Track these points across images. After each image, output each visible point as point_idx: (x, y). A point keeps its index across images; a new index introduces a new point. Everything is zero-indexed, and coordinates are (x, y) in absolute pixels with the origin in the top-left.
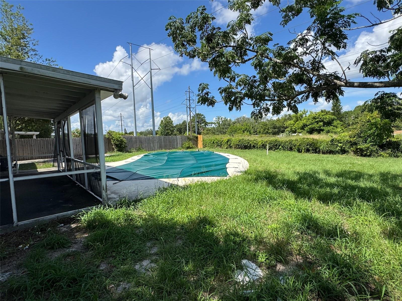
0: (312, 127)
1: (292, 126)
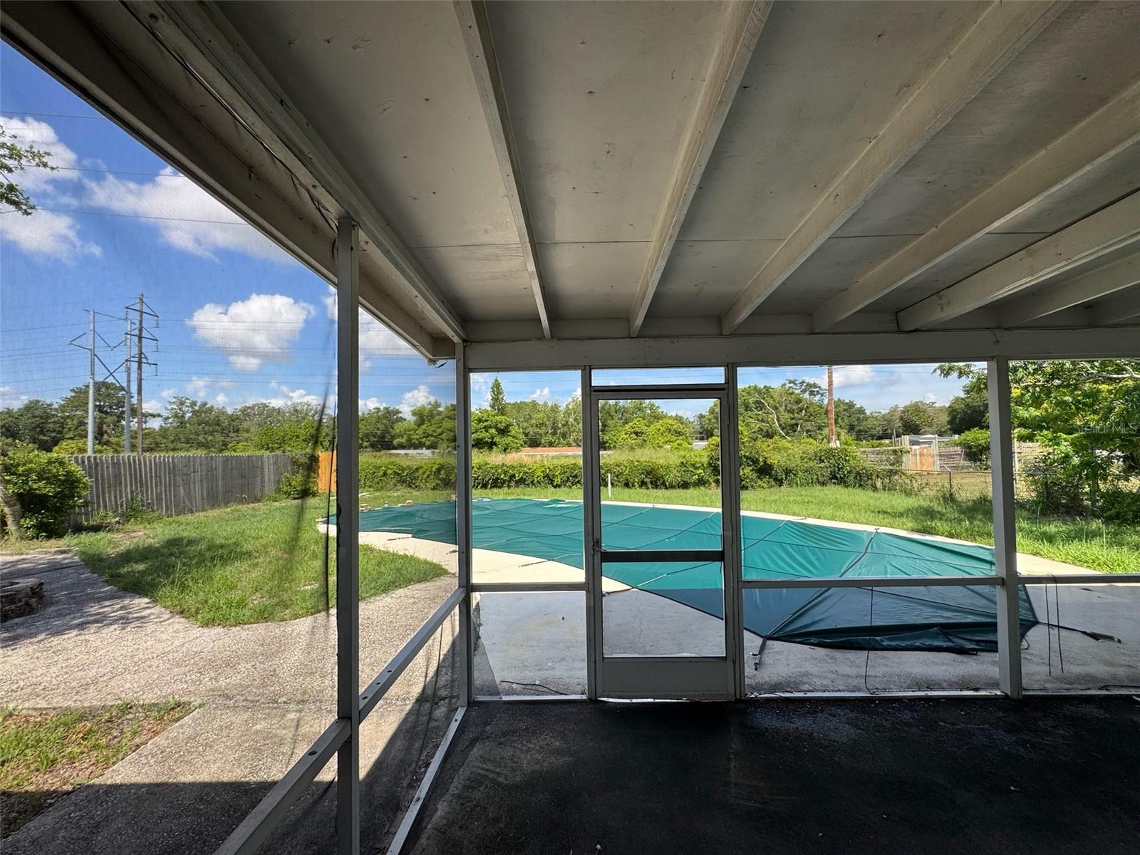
0: (480, 437)
1: (411, 433)
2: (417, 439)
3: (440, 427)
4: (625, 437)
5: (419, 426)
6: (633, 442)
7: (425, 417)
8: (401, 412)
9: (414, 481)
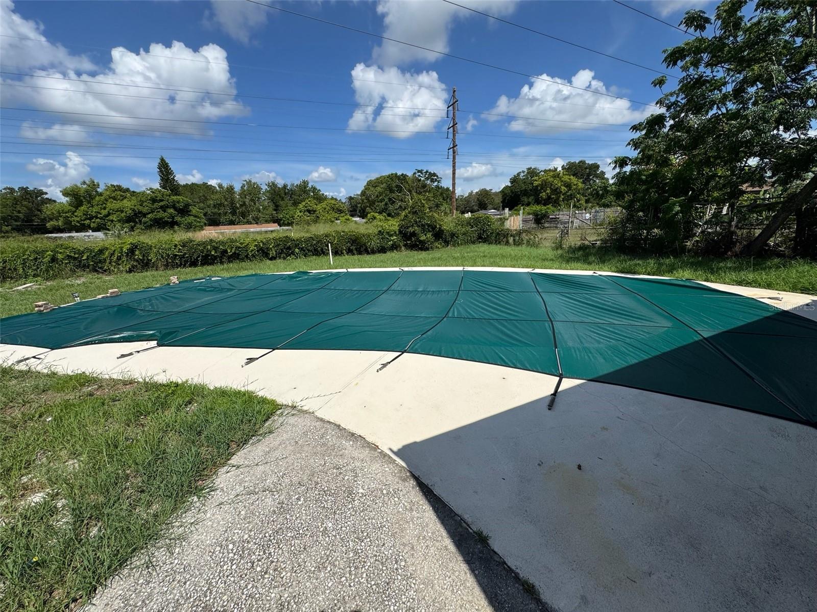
0: (157, 217)
1: (68, 215)
2: (78, 222)
3: (105, 208)
4: (300, 214)
5: (77, 208)
6: (308, 218)
7: (82, 198)
8: (46, 193)
9: (100, 265)
